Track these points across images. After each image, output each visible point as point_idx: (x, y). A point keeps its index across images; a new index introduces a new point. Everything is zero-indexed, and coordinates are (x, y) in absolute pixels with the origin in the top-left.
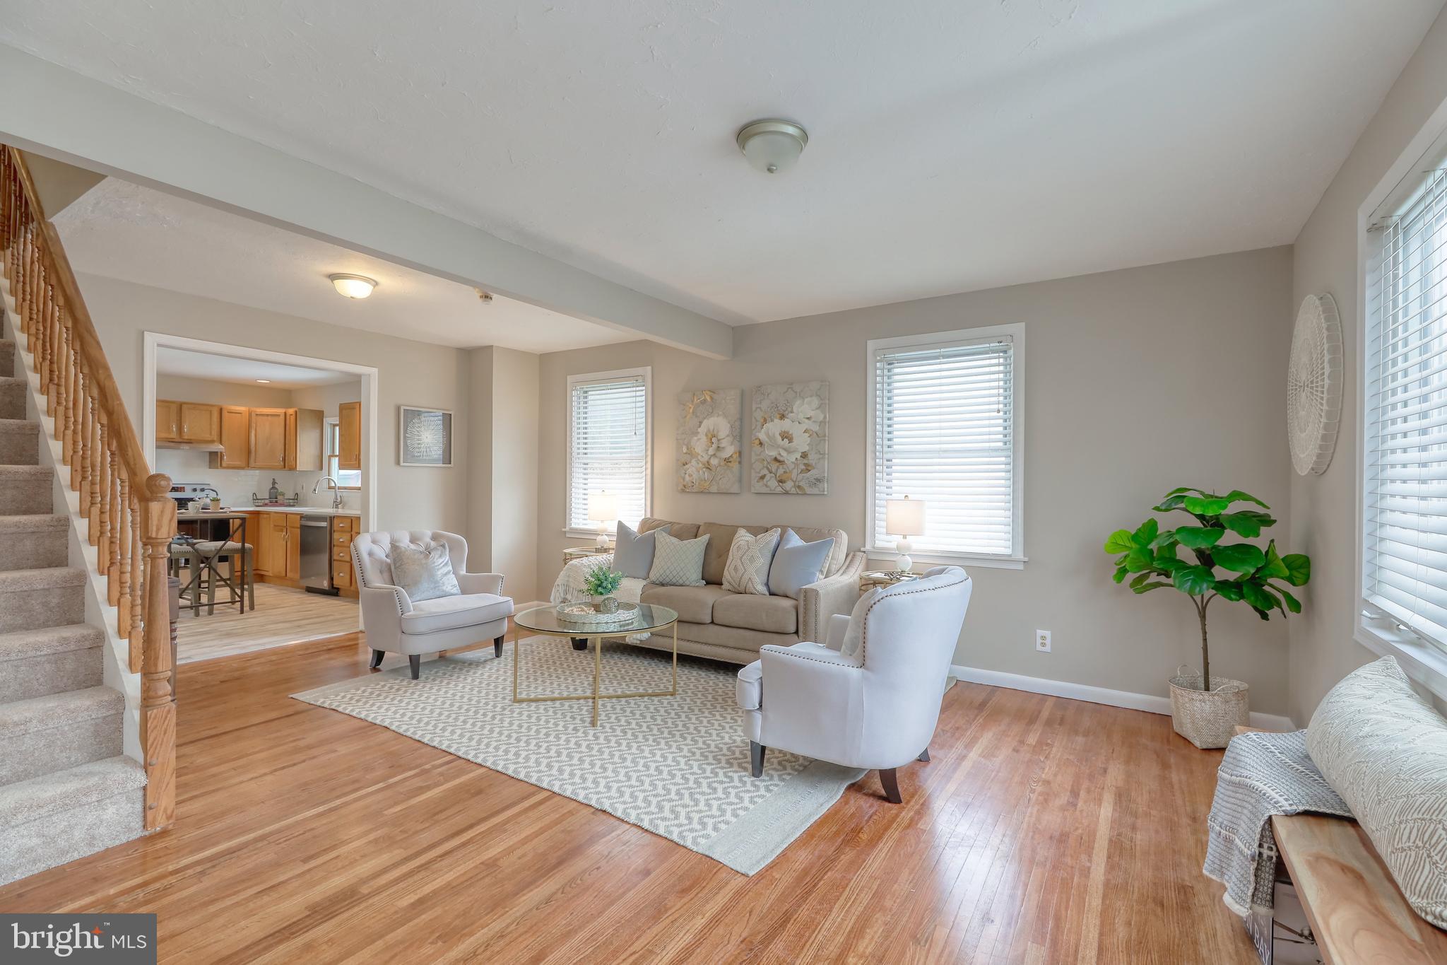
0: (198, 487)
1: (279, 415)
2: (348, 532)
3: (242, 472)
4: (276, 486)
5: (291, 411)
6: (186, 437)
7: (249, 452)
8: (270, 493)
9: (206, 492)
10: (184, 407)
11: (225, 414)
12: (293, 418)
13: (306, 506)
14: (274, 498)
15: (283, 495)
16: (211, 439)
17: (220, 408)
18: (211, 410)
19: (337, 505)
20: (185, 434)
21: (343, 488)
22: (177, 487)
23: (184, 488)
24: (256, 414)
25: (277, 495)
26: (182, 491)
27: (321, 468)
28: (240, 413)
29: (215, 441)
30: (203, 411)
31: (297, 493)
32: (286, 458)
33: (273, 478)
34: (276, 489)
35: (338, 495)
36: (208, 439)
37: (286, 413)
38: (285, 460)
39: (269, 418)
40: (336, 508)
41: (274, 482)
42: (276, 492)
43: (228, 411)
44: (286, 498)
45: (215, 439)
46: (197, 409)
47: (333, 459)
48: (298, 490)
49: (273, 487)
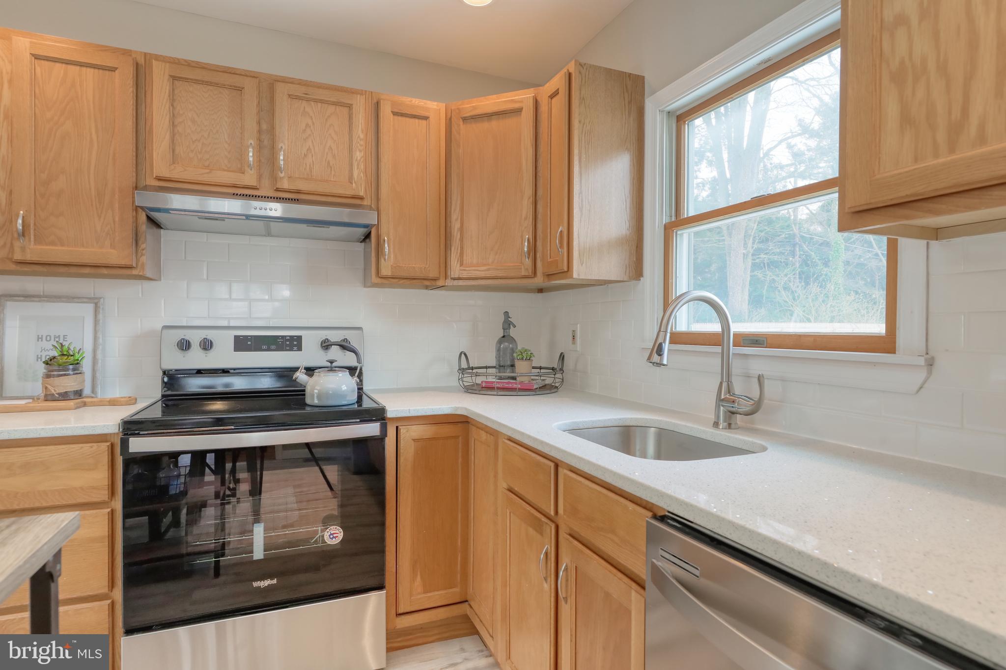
0: (335, 337)
1: (518, 111)
4: (512, 332)
5: (553, 83)
6: (285, 185)
7: (446, 236)
8: (499, 350)
10: (281, 89)
11: (386, 110)
12: (559, 103)
14: (507, 369)
15: (530, 356)
16: (349, 192)
17: (375, 101)
18: (350, 107)
19: (733, 413)
20: (282, 175)
21: (755, 340)
22: (283, 337)
23: (299, 338)
24: (465, 119)
25: (513, 360)
26: (295, 348)
27: (637, 270)
28: (426, 118)
29: (362, 198)
30: (331, 109)
31: (562, 357)
32: (539, 243)
33: (506, 313)
34: (513, 340)
35: (737, 366)
36: (341, 191)
37: (538, 99)
38: (538, 255)
39: (494, 124)
40: (729, 426)
41: (508, 324)
42: (513, 351)
43: (396, 110)
44: (534, 368)
45: (362, 194)
46: (316, 101)
47: (682, 234)
48: (563, 345)
49: (504, 337)
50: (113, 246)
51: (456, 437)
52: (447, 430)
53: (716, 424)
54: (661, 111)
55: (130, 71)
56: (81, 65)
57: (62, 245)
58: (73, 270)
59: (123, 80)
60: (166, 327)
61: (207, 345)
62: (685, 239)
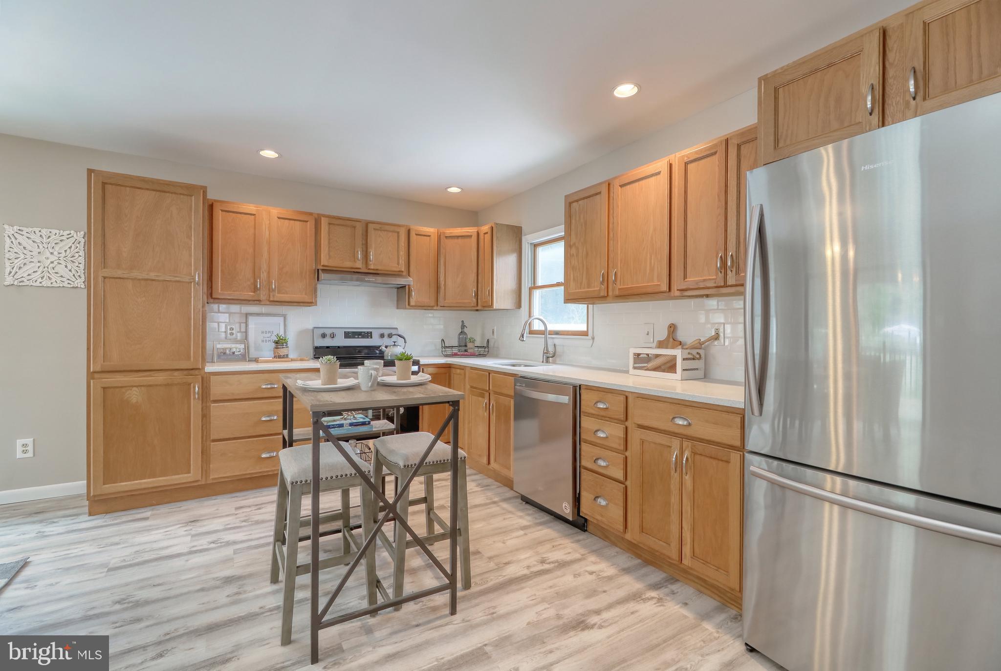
0: (386, 332)
1: (471, 236)
2: (619, 421)
3: (430, 314)
4: (466, 330)
5: (485, 228)
6: (372, 267)
7: (438, 288)
8: (459, 338)
9: (394, 338)
10: (371, 226)
11: (413, 234)
12: (488, 237)
13: (496, 356)
14: (464, 347)
15: (474, 341)
16: (398, 270)
17: (408, 229)
18: (398, 233)
19: (548, 357)
20: (371, 263)
21: (557, 333)
22: (364, 332)
23: (371, 333)
24: (446, 237)
25: (466, 343)
26: (369, 337)
27: (519, 306)
28: (429, 236)
29: (402, 272)
30: (390, 234)
31: (488, 341)
32: (479, 293)
33: (463, 321)
34: (465, 334)
35: (550, 342)
36: (395, 269)
37: (479, 232)
38: (479, 297)
39: (460, 240)
40: (547, 362)
41: (463, 326)
42: (466, 338)
43: (417, 233)
44: (475, 347)
45: (403, 270)
46: (384, 230)
47: (536, 292)
48: (488, 335)
49: (462, 332)
50: (306, 294)
51: (446, 373)
52: (443, 370)
53: (543, 362)
54: (528, 243)
55: (313, 222)
56: (295, 220)
57: (287, 294)
58: (290, 304)
59: (310, 225)
60: (314, 328)
61: (333, 336)
62: (537, 294)
